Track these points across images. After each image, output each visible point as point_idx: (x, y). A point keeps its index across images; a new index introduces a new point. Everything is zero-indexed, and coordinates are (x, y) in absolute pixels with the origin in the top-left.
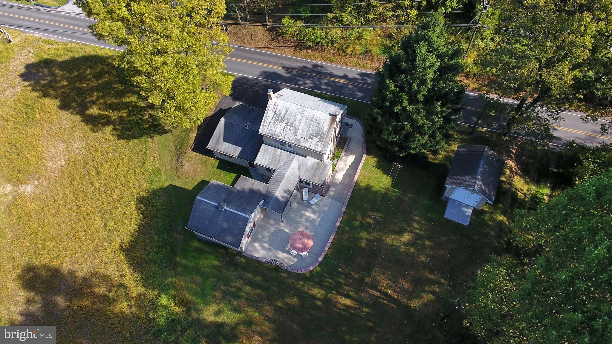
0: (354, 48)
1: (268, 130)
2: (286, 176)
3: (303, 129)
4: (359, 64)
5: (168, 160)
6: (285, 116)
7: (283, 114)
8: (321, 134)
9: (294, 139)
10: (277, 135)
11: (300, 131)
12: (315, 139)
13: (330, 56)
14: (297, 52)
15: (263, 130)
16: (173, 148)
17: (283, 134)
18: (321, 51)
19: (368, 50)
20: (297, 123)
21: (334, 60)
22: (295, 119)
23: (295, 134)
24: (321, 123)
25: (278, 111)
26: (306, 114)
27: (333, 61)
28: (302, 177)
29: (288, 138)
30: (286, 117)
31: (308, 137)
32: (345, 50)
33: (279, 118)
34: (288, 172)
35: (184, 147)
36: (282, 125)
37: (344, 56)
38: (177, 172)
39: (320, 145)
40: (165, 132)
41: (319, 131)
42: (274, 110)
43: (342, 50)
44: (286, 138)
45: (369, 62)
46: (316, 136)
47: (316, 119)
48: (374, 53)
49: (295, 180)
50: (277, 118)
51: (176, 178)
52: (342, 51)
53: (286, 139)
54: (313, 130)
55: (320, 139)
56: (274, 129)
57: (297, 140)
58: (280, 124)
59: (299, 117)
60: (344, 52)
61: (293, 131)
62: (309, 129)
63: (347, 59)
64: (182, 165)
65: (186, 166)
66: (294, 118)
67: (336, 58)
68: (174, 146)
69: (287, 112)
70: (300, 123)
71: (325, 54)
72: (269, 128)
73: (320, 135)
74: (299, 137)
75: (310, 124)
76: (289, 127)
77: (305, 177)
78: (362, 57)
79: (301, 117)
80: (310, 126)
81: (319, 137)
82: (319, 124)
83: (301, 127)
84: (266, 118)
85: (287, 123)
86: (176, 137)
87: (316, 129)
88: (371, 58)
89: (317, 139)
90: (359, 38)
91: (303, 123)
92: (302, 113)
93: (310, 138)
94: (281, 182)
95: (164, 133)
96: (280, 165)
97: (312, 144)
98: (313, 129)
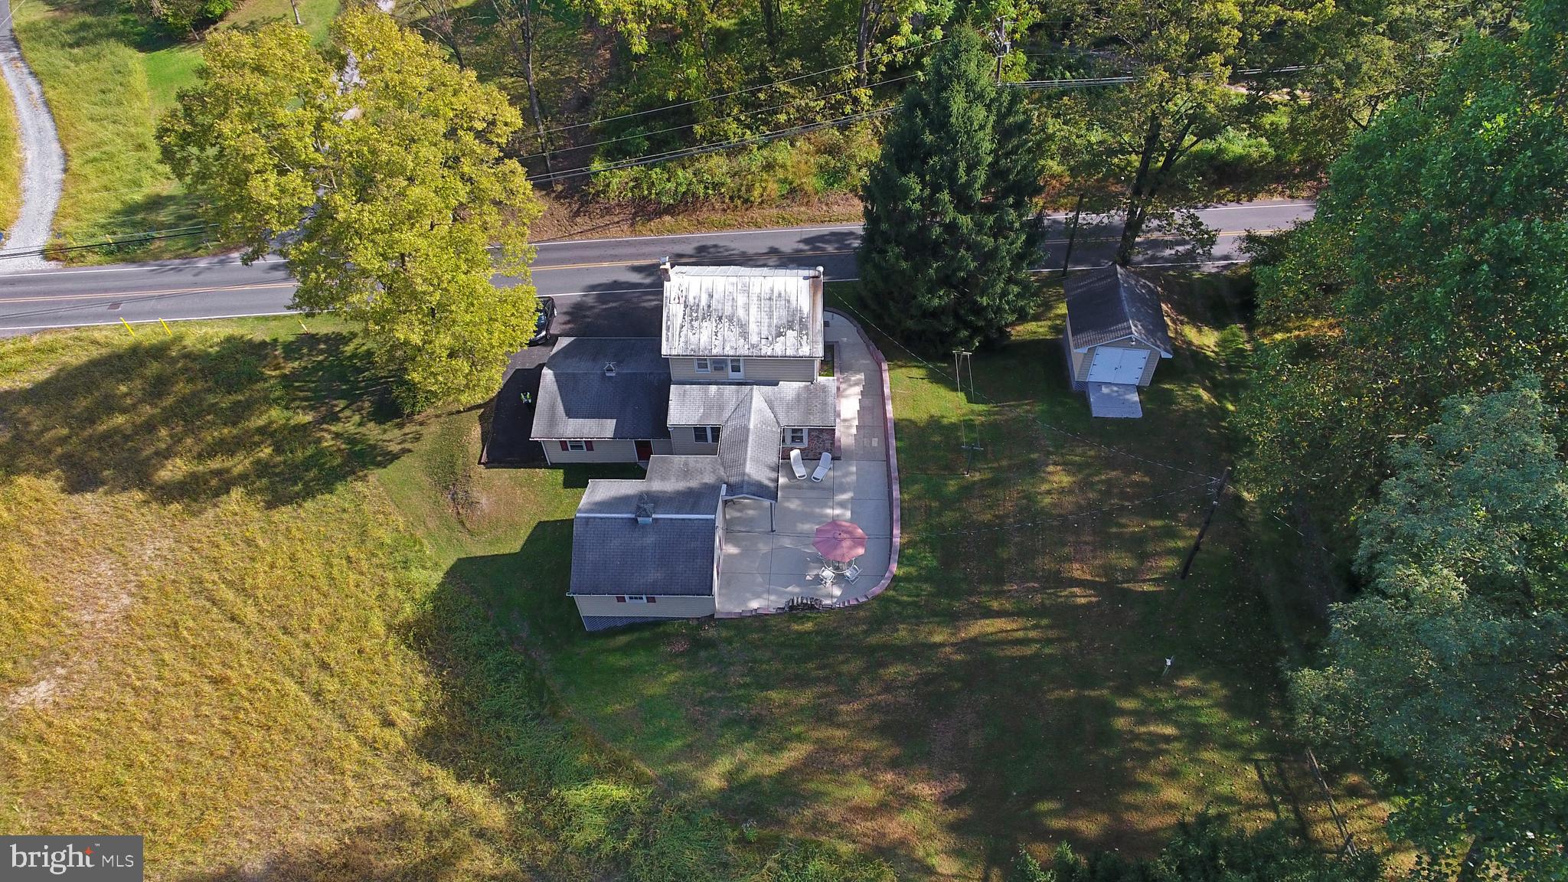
0: (764, 189)
1: (682, 344)
2: (751, 426)
3: (758, 323)
4: (784, 218)
5: (425, 508)
6: (709, 306)
7: (704, 303)
8: (801, 321)
9: (746, 347)
10: (706, 349)
11: (753, 328)
12: (790, 333)
13: (716, 217)
14: (638, 227)
15: (671, 345)
16: (426, 481)
17: (717, 343)
18: (694, 211)
19: (795, 185)
20: (741, 313)
21: (727, 222)
22: (734, 307)
23: (745, 335)
24: (793, 299)
25: (691, 301)
26: (755, 290)
27: (725, 226)
28: (783, 423)
29: (732, 348)
30: (713, 307)
31: (774, 333)
32: (746, 197)
33: (696, 313)
34: (752, 419)
35: (458, 469)
36: (708, 327)
37: (747, 210)
38: (462, 523)
39: (804, 342)
40: (394, 457)
41: (794, 315)
42: (682, 300)
43: (739, 197)
44: (727, 348)
45: (803, 209)
46: (791, 328)
47: (780, 294)
48: (809, 189)
49: (772, 432)
50: (695, 315)
51: (465, 537)
52: (741, 200)
53: (729, 351)
54: (780, 318)
55: (801, 330)
56: (693, 339)
57: (753, 346)
58: (705, 324)
59: (741, 300)
60: (746, 201)
61: (737, 330)
62: (771, 317)
63: (755, 213)
64: (471, 504)
65: (484, 501)
66: (730, 303)
67: (730, 216)
68: (430, 476)
69: (711, 296)
70: (748, 310)
71: (704, 215)
72: (682, 339)
73: (795, 322)
74: (754, 339)
75: (771, 307)
76: (727, 324)
77: (793, 419)
78: (785, 202)
79: (746, 299)
80: (771, 311)
81: (797, 327)
82: (789, 301)
83: (752, 319)
84: (668, 320)
85: (720, 318)
86: (425, 458)
87: (784, 313)
88: (805, 200)
89: (795, 333)
90: (769, 167)
91: (753, 310)
92: (747, 291)
93: (780, 334)
94: (747, 441)
95: (391, 461)
96: (726, 414)
97: (788, 345)
98: (780, 315)
